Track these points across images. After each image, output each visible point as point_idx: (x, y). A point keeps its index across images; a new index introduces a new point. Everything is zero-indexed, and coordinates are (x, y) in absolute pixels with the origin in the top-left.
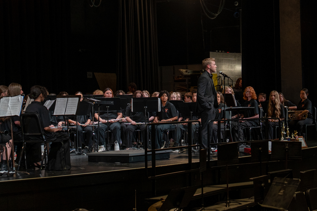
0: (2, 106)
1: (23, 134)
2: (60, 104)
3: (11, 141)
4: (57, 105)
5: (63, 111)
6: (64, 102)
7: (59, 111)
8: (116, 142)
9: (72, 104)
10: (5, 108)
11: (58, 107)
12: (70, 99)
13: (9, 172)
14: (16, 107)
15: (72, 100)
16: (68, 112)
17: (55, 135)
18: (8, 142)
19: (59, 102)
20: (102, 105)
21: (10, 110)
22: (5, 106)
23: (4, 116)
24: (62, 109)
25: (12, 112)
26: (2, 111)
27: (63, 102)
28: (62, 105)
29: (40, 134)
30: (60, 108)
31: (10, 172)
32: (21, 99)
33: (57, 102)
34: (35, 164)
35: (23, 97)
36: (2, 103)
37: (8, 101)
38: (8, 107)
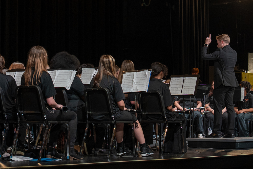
0: (125, 82)
2: (175, 84)
4: (171, 85)
5: (179, 91)
6: (180, 82)
7: (175, 91)
9: (189, 83)
11: (172, 87)
12: (187, 78)
14: (143, 83)
15: (189, 80)
16: (185, 92)
19: (175, 82)
21: (135, 86)
22: (129, 82)
23: (129, 92)
24: (178, 89)
25: (138, 88)
26: (126, 87)
27: (178, 82)
28: (177, 85)
29: (161, 113)
30: (175, 87)
32: (148, 74)
33: (172, 81)
35: (150, 72)
36: (125, 79)
37: (132, 76)
38: (132, 82)
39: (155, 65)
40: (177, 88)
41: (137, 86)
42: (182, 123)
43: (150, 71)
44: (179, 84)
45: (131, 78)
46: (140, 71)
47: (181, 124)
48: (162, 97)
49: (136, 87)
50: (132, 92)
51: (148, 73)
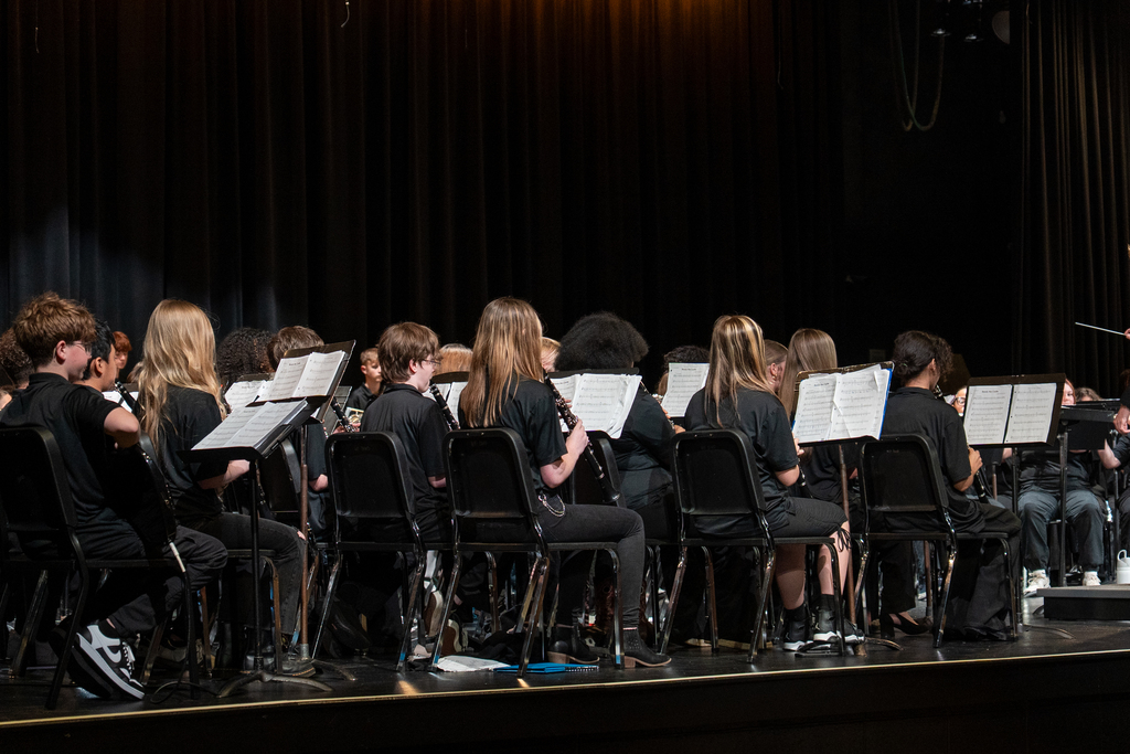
0: (807, 407)
1: (868, 508)
2: (985, 407)
3: (846, 526)
4: (972, 412)
5: (996, 432)
6: (1000, 400)
7: (982, 433)
8: (1122, 556)
9: (1031, 404)
10: (821, 411)
11: (975, 417)
12: (1021, 388)
13: (844, 635)
14: (865, 408)
15: (1030, 392)
16: (1018, 434)
17: (981, 513)
18: (838, 528)
19: (981, 401)
20: (1078, 421)
21: (840, 420)
22: (820, 406)
24: (992, 424)
25: (848, 426)
26: (810, 423)
27: (994, 401)
28: (991, 412)
29: (932, 508)
30: (982, 419)
31: (848, 639)
32: (883, 379)
34: (895, 619)
35: (887, 373)
36: (807, 396)
37: (831, 388)
38: (831, 407)
39: (908, 341)
40: (990, 422)
41: (846, 420)
42: (1008, 540)
43: (889, 367)
44: (998, 406)
45: (825, 394)
46: (855, 370)
47: (1005, 544)
48: (934, 454)
49: (844, 423)
50: (830, 439)
51: (880, 376)
